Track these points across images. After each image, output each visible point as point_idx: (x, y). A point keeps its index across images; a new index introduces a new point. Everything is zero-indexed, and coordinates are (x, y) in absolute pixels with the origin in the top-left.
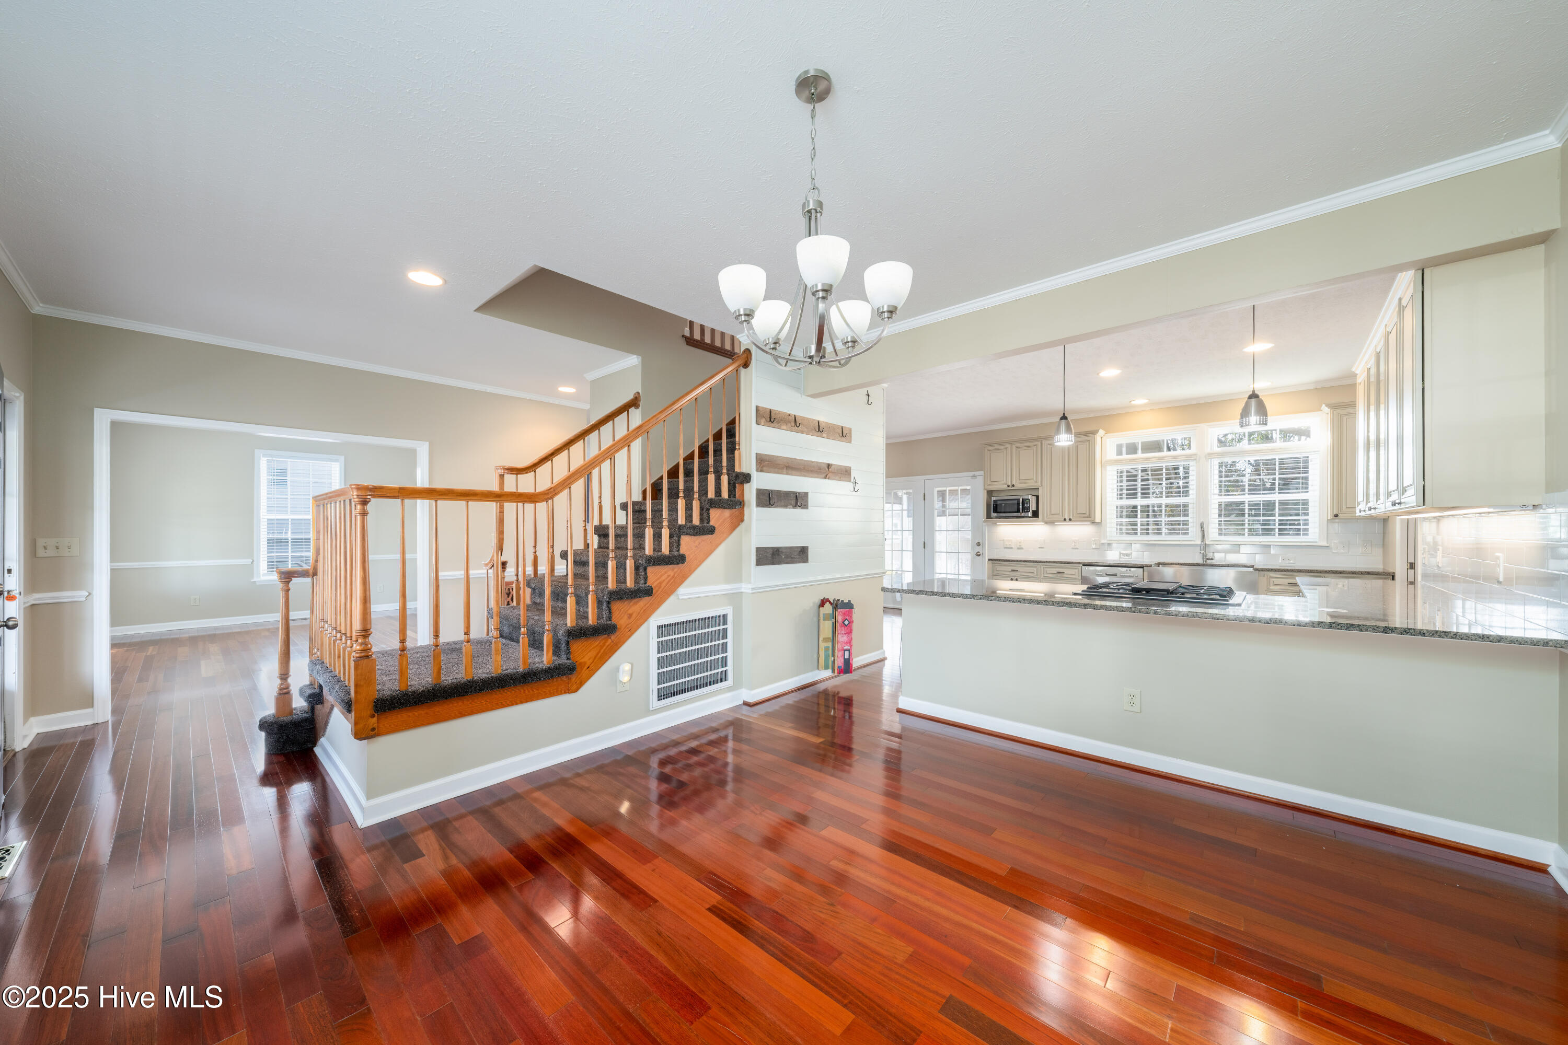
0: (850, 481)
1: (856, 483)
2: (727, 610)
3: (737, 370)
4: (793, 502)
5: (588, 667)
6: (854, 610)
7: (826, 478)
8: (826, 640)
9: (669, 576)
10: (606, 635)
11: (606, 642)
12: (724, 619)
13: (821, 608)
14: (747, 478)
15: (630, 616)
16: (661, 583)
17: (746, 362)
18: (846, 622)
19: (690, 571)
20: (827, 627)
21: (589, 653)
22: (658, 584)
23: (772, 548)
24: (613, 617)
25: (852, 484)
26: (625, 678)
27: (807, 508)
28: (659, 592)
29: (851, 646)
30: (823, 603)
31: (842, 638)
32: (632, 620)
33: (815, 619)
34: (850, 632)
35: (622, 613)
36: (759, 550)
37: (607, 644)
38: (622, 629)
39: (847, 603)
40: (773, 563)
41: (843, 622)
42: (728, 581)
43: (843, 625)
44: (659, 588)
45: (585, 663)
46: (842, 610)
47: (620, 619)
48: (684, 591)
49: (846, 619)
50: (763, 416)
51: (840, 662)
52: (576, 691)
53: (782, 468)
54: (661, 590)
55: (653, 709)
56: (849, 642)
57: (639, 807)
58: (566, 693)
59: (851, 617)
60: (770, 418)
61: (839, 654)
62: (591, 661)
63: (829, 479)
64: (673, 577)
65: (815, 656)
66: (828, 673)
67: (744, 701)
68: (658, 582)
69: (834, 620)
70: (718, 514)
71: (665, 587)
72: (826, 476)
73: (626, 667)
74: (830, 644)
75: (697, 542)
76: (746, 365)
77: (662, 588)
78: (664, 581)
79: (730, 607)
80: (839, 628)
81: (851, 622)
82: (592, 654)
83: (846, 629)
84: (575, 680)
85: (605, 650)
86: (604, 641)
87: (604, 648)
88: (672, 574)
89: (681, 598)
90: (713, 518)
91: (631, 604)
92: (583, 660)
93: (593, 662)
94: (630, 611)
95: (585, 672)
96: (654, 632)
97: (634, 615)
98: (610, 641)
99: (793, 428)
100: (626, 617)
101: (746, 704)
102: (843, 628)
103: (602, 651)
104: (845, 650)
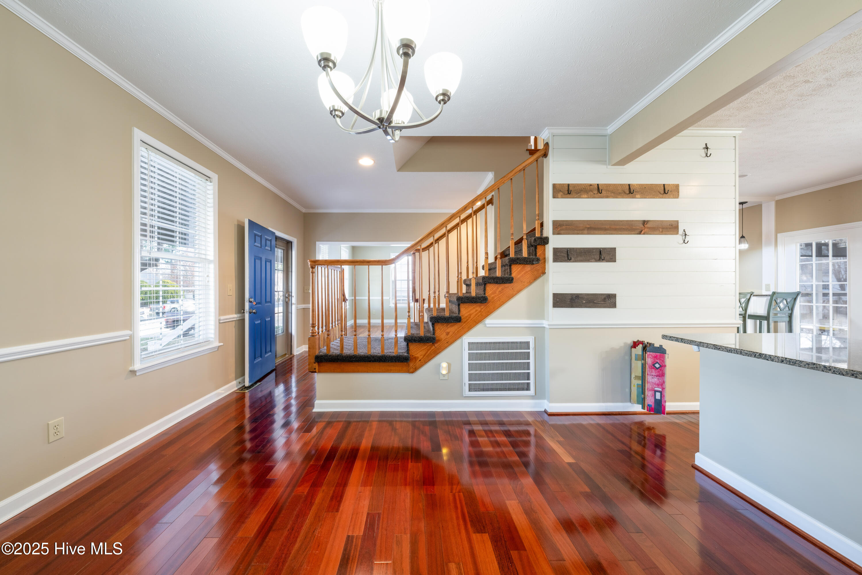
0: (677, 233)
1: (686, 235)
2: (531, 339)
3: (537, 161)
4: (598, 257)
5: (420, 360)
6: (666, 356)
7: (640, 234)
8: (637, 377)
9: (476, 311)
10: (431, 343)
11: (430, 348)
12: (526, 345)
13: (632, 349)
14: (545, 241)
15: (448, 334)
16: (470, 315)
17: (545, 152)
18: (657, 366)
19: (494, 308)
20: (637, 365)
21: (421, 352)
22: (469, 315)
23: (571, 294)
24: (436, 333)
25: (681, 237)
26: (444, 372)
27: (615, 261)
28: (469, 321)
29: (663, 389)
30: (635, 344)
31: (652, 379)
32: (449, 336)
33: (627, 358)
34: (662, 375)
35: (442, 331)
36: (555, 295)
37: (432, 349)
38: (443, 340)
39: (658, 347)
40: (572, 306)
41: (654, 365)
42: (530, 317)
43: (653, 366)
44: (469, 318)
45: (418, 358)
46: (651, 353)
47: (441, 335)
48: (489, 321)
49: (657, 363)
50: (560, 191)
51: (650, 401)
52: (412, 372)
53: (583, 230)
54: (470, 319)
55: (465, 396)
56: (662, 384)
57: (455, 455)
58: (407, 372)
59: (663, 361)
60: (568, 191)
61: (649, 394)
62: (422, 357)
63: (644, 234)
64: (480, 311)
65: (628, 390)
66: (638, 408)
67: (545, 410)
68: (468, 314)
69: (644, 362)
70: (520, 269)
71: (473, 318)
72: (641, 232)
73: (444, 365)
74: (640, 382)
75: (500, 289)
76: (545, 155)
77: (471, 318)
78: (473, 313)
79: (531, 337)
80: (649, 369)
81: (663, 366)
82: (423, 353)
83: (656, 371)
84: (412, 366)
85: (430, 352)
86: (430, 347)
87: (430, 351)
88: (479, 310)
89: (487, 326)
90: (514, 272)
91: (448, 326)
92: (416, 356)
93: (423, 358)
94: (448, 331)
95: (418, 363)
96: (466, 346)
97: (451, 334)
98: (434, 347)
99: (596, 195)
100: (445, 334)
101: (545, 412)
102: (653, 370)
103: (429, 352)
104: (656, 391)
